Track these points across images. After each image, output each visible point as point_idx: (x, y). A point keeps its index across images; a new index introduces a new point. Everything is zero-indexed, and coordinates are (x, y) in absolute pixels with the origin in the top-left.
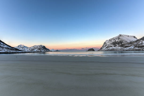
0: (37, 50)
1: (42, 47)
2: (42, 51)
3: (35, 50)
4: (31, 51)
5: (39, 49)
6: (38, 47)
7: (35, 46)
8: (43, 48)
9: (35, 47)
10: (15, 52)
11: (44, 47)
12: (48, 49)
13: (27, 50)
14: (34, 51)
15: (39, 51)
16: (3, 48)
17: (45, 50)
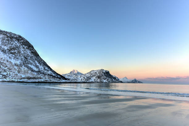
0: (95, 79)
1: (103, 72)
2: (104, 81)
3: (93, 79)
4: (86, 80)
5: (99, 77)
6: (97, 73)
7: (92, 72)
8: (106, 76)
9: (92, 74)
10: (56, 81)
11: (107, 74)
12: (115, 78)
13: (81, 79)
14: (90, 80)
15: (99, 80)
16: (45, 74)
17: (110, 80)
